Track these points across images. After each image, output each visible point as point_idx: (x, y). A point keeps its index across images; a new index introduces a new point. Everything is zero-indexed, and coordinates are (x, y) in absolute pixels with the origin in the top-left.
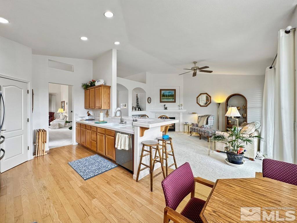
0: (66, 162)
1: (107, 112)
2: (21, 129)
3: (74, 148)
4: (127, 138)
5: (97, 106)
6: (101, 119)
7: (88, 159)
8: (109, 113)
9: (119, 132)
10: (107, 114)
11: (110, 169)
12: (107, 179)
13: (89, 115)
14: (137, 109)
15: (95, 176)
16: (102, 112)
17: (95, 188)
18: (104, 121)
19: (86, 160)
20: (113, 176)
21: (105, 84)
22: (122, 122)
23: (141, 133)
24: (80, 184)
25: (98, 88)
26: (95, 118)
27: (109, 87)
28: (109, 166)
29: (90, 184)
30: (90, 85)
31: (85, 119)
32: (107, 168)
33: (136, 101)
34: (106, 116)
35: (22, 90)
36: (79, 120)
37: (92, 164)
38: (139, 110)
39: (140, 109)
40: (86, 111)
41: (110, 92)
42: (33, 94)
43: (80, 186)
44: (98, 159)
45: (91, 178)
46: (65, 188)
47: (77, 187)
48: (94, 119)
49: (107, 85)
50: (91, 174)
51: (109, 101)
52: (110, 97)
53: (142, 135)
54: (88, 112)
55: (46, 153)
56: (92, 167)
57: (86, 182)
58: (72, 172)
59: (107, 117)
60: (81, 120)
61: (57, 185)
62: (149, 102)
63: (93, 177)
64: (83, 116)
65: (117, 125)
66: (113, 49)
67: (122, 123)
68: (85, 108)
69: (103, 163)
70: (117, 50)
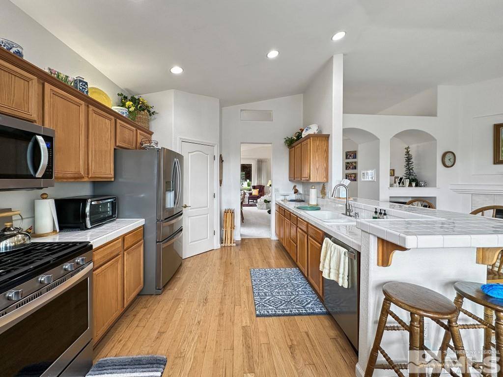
0: (249, 267)
1: (324, 188)
2: (207, 207)
3: (273, 245)
4: (343, 255)
5: (304, 176)
6: (313, 201)
7: (280, 272)
8: (327, 190)
9: (330, 237)
10: (323, 192)
11: (309, 314)
12: (293, 338)
13: (296, 192)
14: (407, 182)
15: (275, 315)
16: (313, 187)
17: (263, 345)
18: (317, 205)
19: (277, 274)
20: (308, 336)
21: (320, 131)
22: (348, 212)
23: (383, 256)
24: (246, 321)
25: (305, 142)
26: (305, 198)
27: (327, 137)
28: (309, 306)
29: (261, 329)
30: (295, 138)
31: (288, 198)
32: (304, 307)
33: (405, 164)
34: (321, 196)
35: (207, 157)
36: (280, 199)
37: (283, 286)
38: (414, 184)
39: (415, 182)
40: (292, 185)
41: (328, 146)
42: (221, 161)
43: (244, 324)
44: (296, 280)
45: (267, 316)
46: (225, 315)
47: (240, 324)
48: (303, 199)
49: (325, 133)
50: (271, 307)
51: (325, 165)
52: (327, 156)
53: (385, 261)
54: (295, 187)
55: (235, 245)
56: (279, 293)
57: (256, 321)
58: (247, 288)
59: (322, 198)
60: (282, 201)
61: (220, 304)
62: (448, 163)
63: (270, 316)
64: (285, 193)
65: (338, 218)
66: (334, 56)
67: (350, 215)
68: (290, 180)
69: (300, 293)
70: (344, 55)
